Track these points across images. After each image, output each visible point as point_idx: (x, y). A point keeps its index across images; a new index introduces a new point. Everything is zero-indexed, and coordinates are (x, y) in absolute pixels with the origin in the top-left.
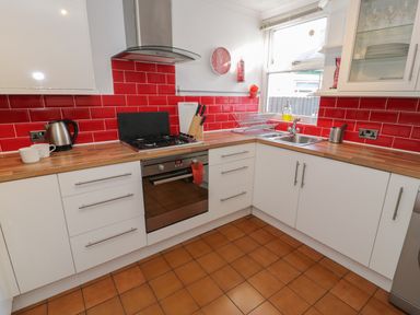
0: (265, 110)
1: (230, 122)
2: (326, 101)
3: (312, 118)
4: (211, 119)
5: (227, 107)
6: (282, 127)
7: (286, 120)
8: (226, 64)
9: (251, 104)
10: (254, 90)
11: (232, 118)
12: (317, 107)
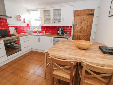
0: (31, 29)
1: (24, 32)
2: (42, 27)
3: (40, 30)
4: (18, 31)
5: (22, 28)
6: (35, 32)
7: (36, 31)
8: (20, 19)
9: (28, 27)
10: (28, 24)
11: (24, 31)
12: (41, 28)
